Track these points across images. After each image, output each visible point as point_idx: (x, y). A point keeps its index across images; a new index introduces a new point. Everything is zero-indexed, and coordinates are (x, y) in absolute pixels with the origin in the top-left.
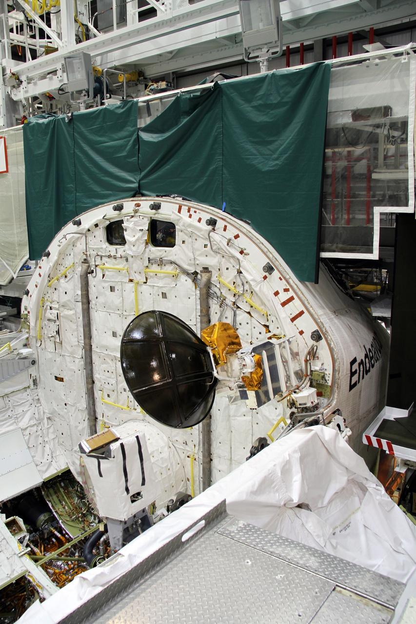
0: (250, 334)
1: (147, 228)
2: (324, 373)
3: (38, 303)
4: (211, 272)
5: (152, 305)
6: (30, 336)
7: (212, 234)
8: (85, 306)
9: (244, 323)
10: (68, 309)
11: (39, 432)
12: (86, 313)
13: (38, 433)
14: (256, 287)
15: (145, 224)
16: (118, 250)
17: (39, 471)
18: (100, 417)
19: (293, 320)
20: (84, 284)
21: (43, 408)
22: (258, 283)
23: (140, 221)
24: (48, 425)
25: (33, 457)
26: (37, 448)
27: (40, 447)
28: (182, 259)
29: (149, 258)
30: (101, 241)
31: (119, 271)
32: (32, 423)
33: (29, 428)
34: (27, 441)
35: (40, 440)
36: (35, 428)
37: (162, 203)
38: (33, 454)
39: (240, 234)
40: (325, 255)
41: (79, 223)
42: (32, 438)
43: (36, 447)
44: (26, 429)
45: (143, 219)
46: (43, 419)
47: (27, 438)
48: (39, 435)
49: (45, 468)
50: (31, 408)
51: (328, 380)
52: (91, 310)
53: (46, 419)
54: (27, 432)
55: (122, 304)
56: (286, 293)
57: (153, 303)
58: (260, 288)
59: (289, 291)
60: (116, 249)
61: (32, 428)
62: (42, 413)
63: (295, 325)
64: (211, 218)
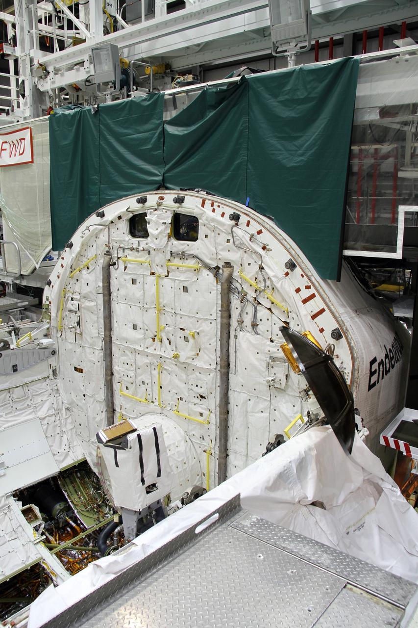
0: (270, 330)
1: (170, 222)
2: (343, 372)
3: (60, 294)
4: (233, 267)
5: (173, 299)
6: (50, 326)
7: (235, 229)
8: (107, 298)
9: (264, 320)
10: (89, 301)
11: (58, 422)
12: (107, 305)
13: (56, 423)
14: (278, 283)
15: (168, 217)
17: (56, 461)
18: (117, 409)
19: (314, 317)
20: (106, 275)
21: (62, 398)
22: (280, 279)
23: (163, 214)
24: (66, 415)
25: (50, 446)
26: (55, 438)
27: (58, 437)
28: (204, 254)
29: (171, 252)
30: (124, 233)
31: (141, 264)
32: (51, 412)
33: (47, 418)
34: (45, 431)
35: (58, 430)
36: (53, 418)
37: (185, 196)
38: (50, 444)
39: (263, 230)
40: (348, 253)
41: (102, 215)
42: (50, 428)
43: (54, 436)
44: (44, 418)
45: (166, 212)
46: (62, 409)
47: (45, 427)
48: (57, 425)
49: (62, 458)
50: (50, 398)
51: (347, 379)
52: (112, 302)
53: (64, 409)
54: (45, 422)
55: (143, 297)
56: (308, 290)
57: (175, 296)
58: (282, 284)
59: (310, 288)
60: (139, 242)
61: (50, 418)
62: (60, 403)
63: (316, 323)
64: (234, 213)
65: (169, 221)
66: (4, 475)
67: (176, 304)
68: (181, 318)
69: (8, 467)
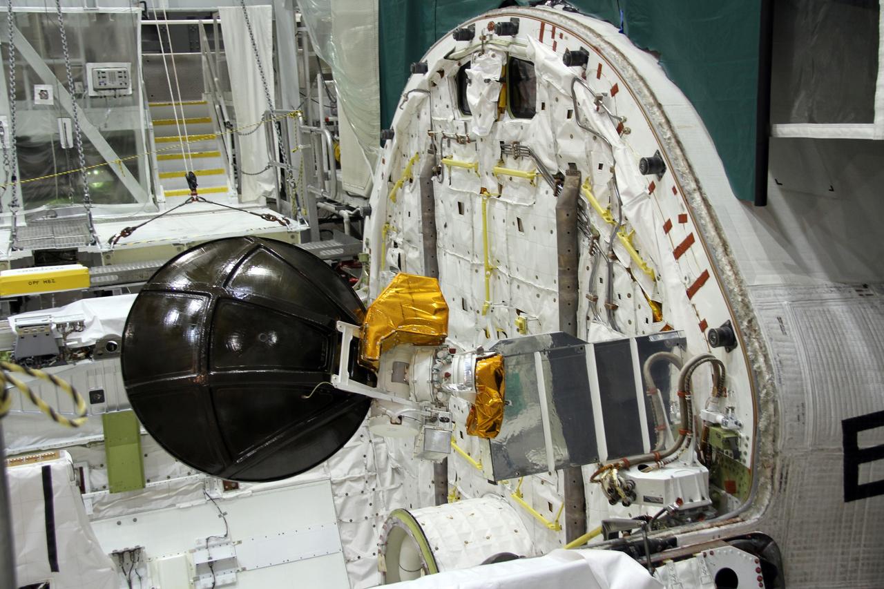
0: (633, 321)
1: (498, 77)
2: (737, 434)
3: (380, 233)
4: (580, 172)
5: (505, 245)
6: (369, 298)
7: (578, 87)
8: (429, 243)
9: (624, 296)
10: (413, 248)
11: (369, 495)
12: (429, 257)
13: (364, 497)
14: (629, 209)
15: (496, 66)
16: (468, 123)
17: (348, 573)
18: (451, 481)
19: (691, 293)
20: (426, 195)
21: (387, 448)
22: (636, 200)
23: (488, 62)
24: (392, 483)
25: (343, 542)
26: (357, 528)
27: (364, 526)
28: (541, 145)
29: (502, 142)
30: (448, 107)
31: (469, 171)
32: (357, 473)
33: (348, 483)
34: (339, 508)
35: (368, 511)
36: (360, 486)
37: (520, 18)
38: (345, 537)
39: (621, 87)
41: (424, 69)
42: (351, 505)
43: (357, 523)
44: (342, 482)
45: (493, 56)
46: (385, 470)
47: (339, 501)
48: (366, 500)
49: (362, 571)
50: (360, 443)
51: (746, 453)
52: (438, 249)
53: (388, 474)
54: (342, 491)
55: (471, 241)
56: (682, 224)
57: (507, 239)
58: (639, 211)
59: (686, 221)
60: (466, 124)
61: (353, 484)
62: (383, 457)
63: (694, 305)
64: (582, 48)
65: (496, 75)
66: (233, 584)
67: (510, 257)
68: (518, 287)
69: (244, 569)
